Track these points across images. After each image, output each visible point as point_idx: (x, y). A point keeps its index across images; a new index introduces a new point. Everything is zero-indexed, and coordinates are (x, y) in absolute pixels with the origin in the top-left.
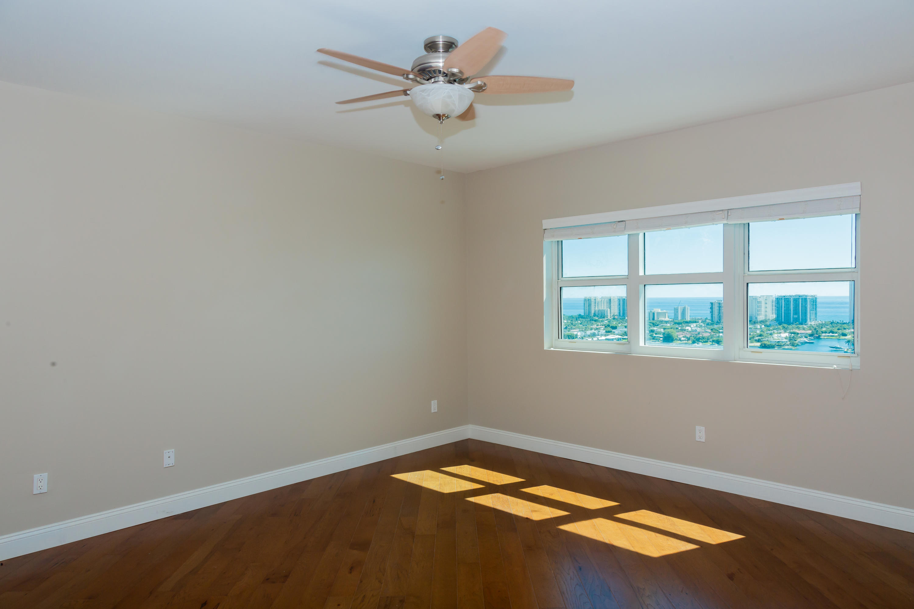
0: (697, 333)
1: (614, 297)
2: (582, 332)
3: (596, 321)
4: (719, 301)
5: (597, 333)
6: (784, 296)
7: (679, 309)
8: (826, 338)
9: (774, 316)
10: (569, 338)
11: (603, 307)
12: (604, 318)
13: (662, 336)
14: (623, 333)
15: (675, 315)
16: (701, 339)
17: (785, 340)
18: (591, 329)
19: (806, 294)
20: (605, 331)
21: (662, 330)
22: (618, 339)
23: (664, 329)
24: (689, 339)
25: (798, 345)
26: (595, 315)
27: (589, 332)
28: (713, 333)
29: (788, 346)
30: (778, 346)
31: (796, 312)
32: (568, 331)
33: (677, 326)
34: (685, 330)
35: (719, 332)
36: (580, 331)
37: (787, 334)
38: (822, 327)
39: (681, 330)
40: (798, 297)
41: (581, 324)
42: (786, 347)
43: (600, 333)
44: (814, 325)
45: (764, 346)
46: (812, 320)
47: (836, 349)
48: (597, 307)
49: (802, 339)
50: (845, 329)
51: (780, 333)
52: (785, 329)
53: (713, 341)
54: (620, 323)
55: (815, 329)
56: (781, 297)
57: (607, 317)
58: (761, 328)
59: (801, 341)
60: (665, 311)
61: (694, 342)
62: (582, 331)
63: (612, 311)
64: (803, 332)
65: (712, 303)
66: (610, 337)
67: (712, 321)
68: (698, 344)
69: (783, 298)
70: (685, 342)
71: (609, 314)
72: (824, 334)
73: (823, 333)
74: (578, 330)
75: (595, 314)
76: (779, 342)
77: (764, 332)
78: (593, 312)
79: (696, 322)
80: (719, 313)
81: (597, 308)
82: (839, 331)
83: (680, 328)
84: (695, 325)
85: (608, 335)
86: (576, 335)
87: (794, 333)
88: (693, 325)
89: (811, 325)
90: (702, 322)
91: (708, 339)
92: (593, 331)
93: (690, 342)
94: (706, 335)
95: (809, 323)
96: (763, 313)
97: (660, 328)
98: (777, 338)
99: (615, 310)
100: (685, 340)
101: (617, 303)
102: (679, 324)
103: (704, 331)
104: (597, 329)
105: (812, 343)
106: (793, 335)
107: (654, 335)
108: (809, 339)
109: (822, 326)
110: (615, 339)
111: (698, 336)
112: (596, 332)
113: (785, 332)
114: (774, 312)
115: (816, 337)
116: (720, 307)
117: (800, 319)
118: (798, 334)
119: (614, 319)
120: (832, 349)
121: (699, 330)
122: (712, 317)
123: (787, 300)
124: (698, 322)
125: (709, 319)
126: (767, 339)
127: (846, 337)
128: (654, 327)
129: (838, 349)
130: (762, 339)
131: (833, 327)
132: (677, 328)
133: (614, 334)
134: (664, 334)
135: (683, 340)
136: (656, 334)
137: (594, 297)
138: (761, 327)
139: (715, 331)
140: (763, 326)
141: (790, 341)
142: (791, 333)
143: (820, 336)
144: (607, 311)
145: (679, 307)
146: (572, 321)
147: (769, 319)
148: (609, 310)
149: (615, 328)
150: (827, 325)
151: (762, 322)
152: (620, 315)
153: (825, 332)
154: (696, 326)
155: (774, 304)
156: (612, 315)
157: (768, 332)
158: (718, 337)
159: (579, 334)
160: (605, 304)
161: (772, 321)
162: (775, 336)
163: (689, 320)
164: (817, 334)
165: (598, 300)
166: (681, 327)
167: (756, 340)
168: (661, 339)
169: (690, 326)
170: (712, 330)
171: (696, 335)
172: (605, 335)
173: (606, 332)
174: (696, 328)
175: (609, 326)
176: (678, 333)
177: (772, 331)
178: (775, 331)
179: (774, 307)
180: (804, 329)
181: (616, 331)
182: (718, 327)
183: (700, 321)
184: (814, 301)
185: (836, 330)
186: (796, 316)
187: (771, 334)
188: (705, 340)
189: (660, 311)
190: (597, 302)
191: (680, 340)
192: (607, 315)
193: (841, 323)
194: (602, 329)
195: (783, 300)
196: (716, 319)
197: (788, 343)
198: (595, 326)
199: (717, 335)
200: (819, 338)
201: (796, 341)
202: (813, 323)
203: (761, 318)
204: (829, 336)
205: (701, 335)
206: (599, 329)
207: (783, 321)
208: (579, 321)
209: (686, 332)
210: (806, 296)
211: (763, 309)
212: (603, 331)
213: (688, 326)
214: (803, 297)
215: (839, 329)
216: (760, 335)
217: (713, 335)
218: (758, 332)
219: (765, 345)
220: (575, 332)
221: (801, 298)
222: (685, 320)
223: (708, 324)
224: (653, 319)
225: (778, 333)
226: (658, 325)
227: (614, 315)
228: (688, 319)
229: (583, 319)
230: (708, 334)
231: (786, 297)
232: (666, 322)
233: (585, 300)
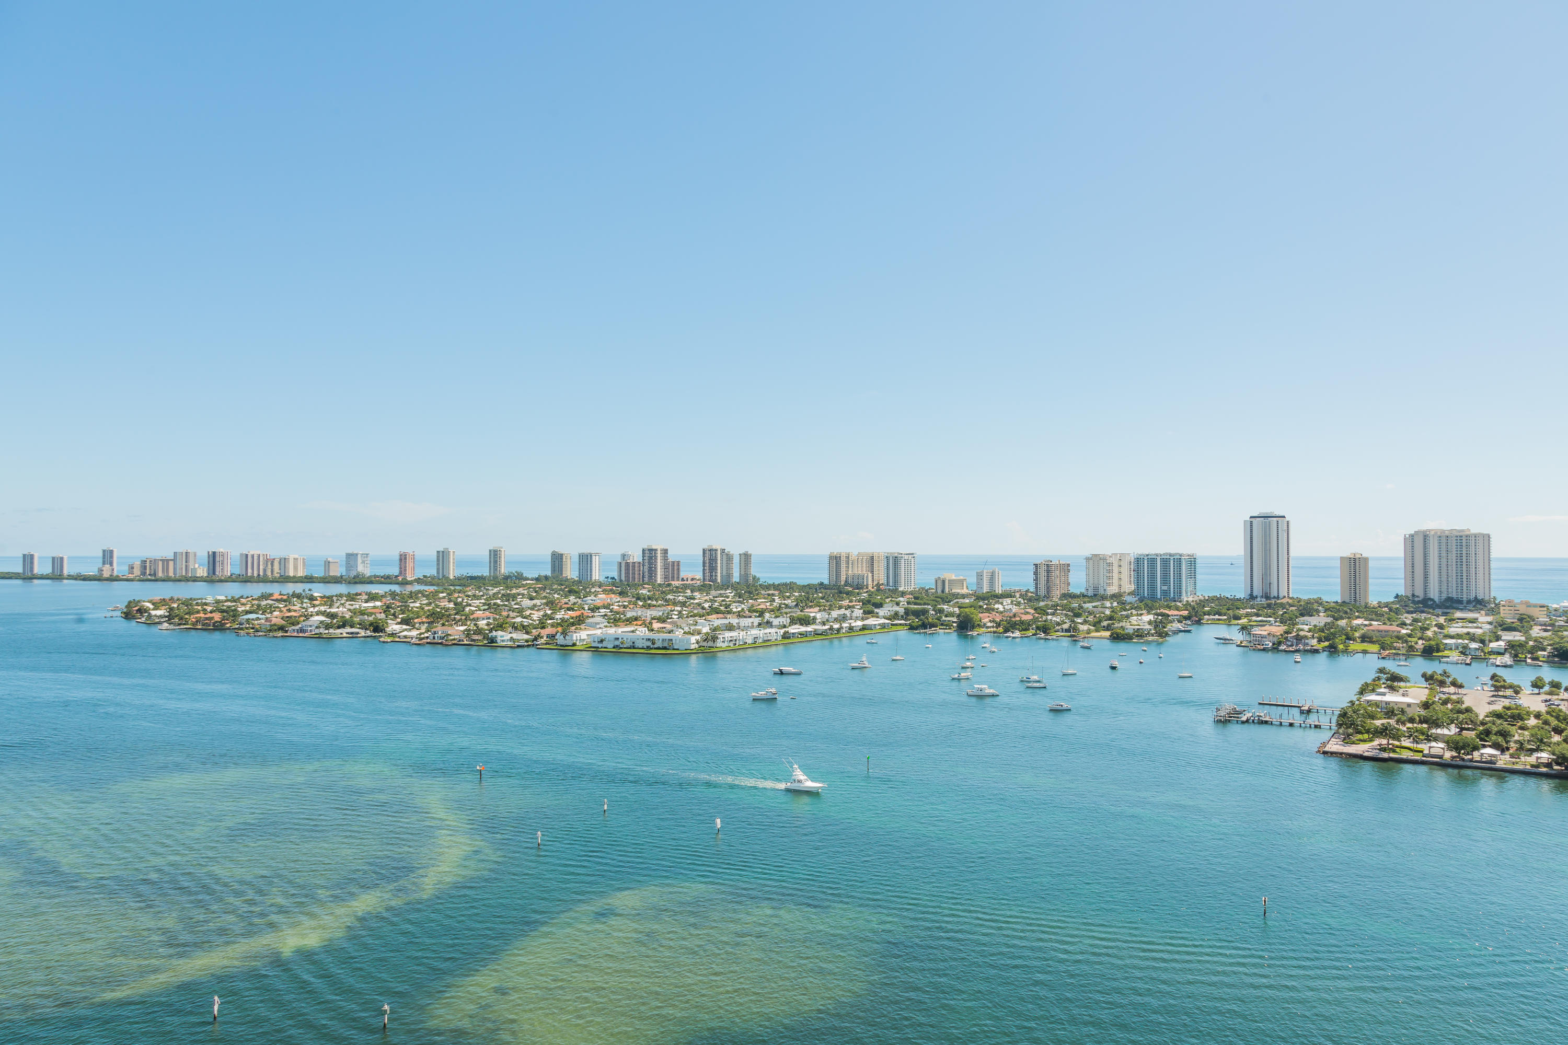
0: (1011, 615)
1: (879, 553)
2: (823, 613)
3: (848, 593)
4: (1048, 561)
5: (849, 615)
6: (1147, 555)
7: (985, 575)
8: (1210, 622)
9: (1132, 587)
10: (802, 624)
11: (861, 570)
12: (862, 588)
13: (955, 620)
14: (893, 613)
15: (978, 583)
16: (1018, 624)
17: (1148, 627)
18: (840, 608)
19: (1180, 552)
20: (862, 611)
21: (957, 610)
22: (883, 626)
23: (960, 607)
24: (998, 625)
25: (1167, 635)
26: (847, 583)
27: (835, 614)
28: (1037, 615)
29: (1153, 636)
30: (1137, 636)
31: (1165, 581)
32: (801, 611)
33: (981, 603)
34: (993, 610)
35: (1048, 614)
36: (820, 611)
37: (1151, 617)
38: (1204, 606)
39: (985, 609)
40: (1168, 557)
41: (822, 598)
42: (1150, 638)
43: (854, 615)
44: (1193, 601)
45: (1117, 637)
46: (1189, 594)
47: (1226, 641)
48: (850, 569)
49: (1174, 625)
50: (1238, 608)
51: (1141, 615)
52: (1149, 609)
53: (1038, 628)
54: (888, 598)
55: (1194, 608)
56: (1142, 557)
57: (867, 588)
58: (1112, 607)
59: (1173, 629)
60: (962, 578)
61: (1006, 631)
62: (825, 610)
63: (876, 577)
64: (1176, 613)
65: (1036, 565)
66: (871, 621)
67: (1037, 595)
68: (1013, 632)
69: (1146, 558)
70: (992, 629)
71: (870, 582)
72: (1206, 617)
73: (1205, 615)
74: (817, 609)
75: (846, 581)
76: (1138, 629)
77: (1116, 613)
78: (843, 578)
79: (1011, 596)
80: (1048, 580)
81: (850, 572)
82: (1228, 612)
83: (985, 606)
84: (1009, 600)
85: (867, 618)
86: (815, 618)
87: (1162, 615)
88: (1007, 601)
89: (1187, 601)
90: (1021, 596)
91: (1029, 625)
92: (843, 611)
93: (1001, 629)
94: (1025, 618)
95: (1185, 599)
96: (1115, 581)
97: (954, 606)
98: (1136, 623)
99: (881, 576)
100: (993, 627)
101: (883, 564)
102: (983, 599)
103: (1023, 611)
104: (849, 607)
105: (1189, 631)
106: (1160, 617)
107: (944, 618)
108: (1185, 624)
109: (1202, 603)
110: (879, 625)
111: (1013, 619)
112: (848, 613)
113: (1149, 613)
114: (1132, 580)
115: (1196, 621)
116: (1048, 571)
117: (1172, 593)
118: (1168, 616)
119: (878, 590)
120: (1219, 641)
121: (1015, 609)
122: (1036, 588)
123: (1152, 561)
124: (1014, 597)
125: (1032, 590)
126: (1121, 625)
127: (1240, 622)
128: (944, 605)
129: (1227, 642)
130: (1113, 624)
131: (1221, 606)
132: (981, 607)
133: (878, 617)
134: (958, 616)
135: (988, 627)
136: (946, 616)
137: (846, 553)
138: (1111, 603)
139: (1040, 612)
140: (1115, 604)
141: (1155, 628)
142: (1158, 615)
143: (1200, 620)
144: (867, 576)
145: (985, 571)
146: (808, 593)
147: (1125, 592)
148: (870, 575)
149: (879, 605)
150: (1212, 603)
151: (1114, 597)
152: (888, 585)
153: (1209, 615)
154: (1012, 602)
155: (1132, 567)
156: (875, 583)
157: (1124, 613)
158: (1045, 621)
159: (819, 616)
160: (864, 565)
161: (1129, 594)
162: (1134, 619)
163: (1000, 592)
164: (1196, 616)
165: (853, 557)
166: (986, 604)
167: (1104, 627)
168: (955, 625)
169: (1002, 604)
170: (1035, 609)
171: (1010, 617)
172: (863, 619)
173: (865, 612)
174: (1010, 606)
175: (869, 602)
176: (981, 615)
177: (1129, 612)
178: (1134, 612)
179: (1132, 573)
180: (1177, 609)
181: (881, 612)
182: (1046, 605)
183: (1018, 595)
184: (1192, 561)
185: (1224, 611)
186: (1165, 588)
187: (1128, 617)
188: (1024, 626)
189: (954, 578)
190: (850, 562)
191: (984, 626)
192: (867, 585)
193: (1231, 600)
194: (859, 607)
195: (1146, 561)
196: (1042, 592)
197: (1153, 631)
198: (846, 603)
199: (1044, 618)
200: (1199, 622)
201: (1164, 627)
202: (1190, 599)
203: (1113, 590)
204: (1214, 619)
205: (1018, 619)
206: (853, 607)
207: (1146, 595)
208: (820, 595)
209: (994, 613)
210: (1181, 555)
211: (1115, 575)
212: (858, 612)
213: (998, 602)
214: (1176, 557)
215: (1228, 610)
216: (1111, 618)
217: (1037, 618)
218: (1108, 612)
219: (1117, 635)
220: (812, 612)
221: (1172, 558)
222: (993, 593)
223: (1030, 600)
224: (943, 592)
225: (1138, 615)
226: (949, 602)
227: (878, 585)
228: (999, 590)
229: (826, 591)
230: (1029, 617)
231: (1149, 557)
232: (964, 596)
233: (831, 558)
